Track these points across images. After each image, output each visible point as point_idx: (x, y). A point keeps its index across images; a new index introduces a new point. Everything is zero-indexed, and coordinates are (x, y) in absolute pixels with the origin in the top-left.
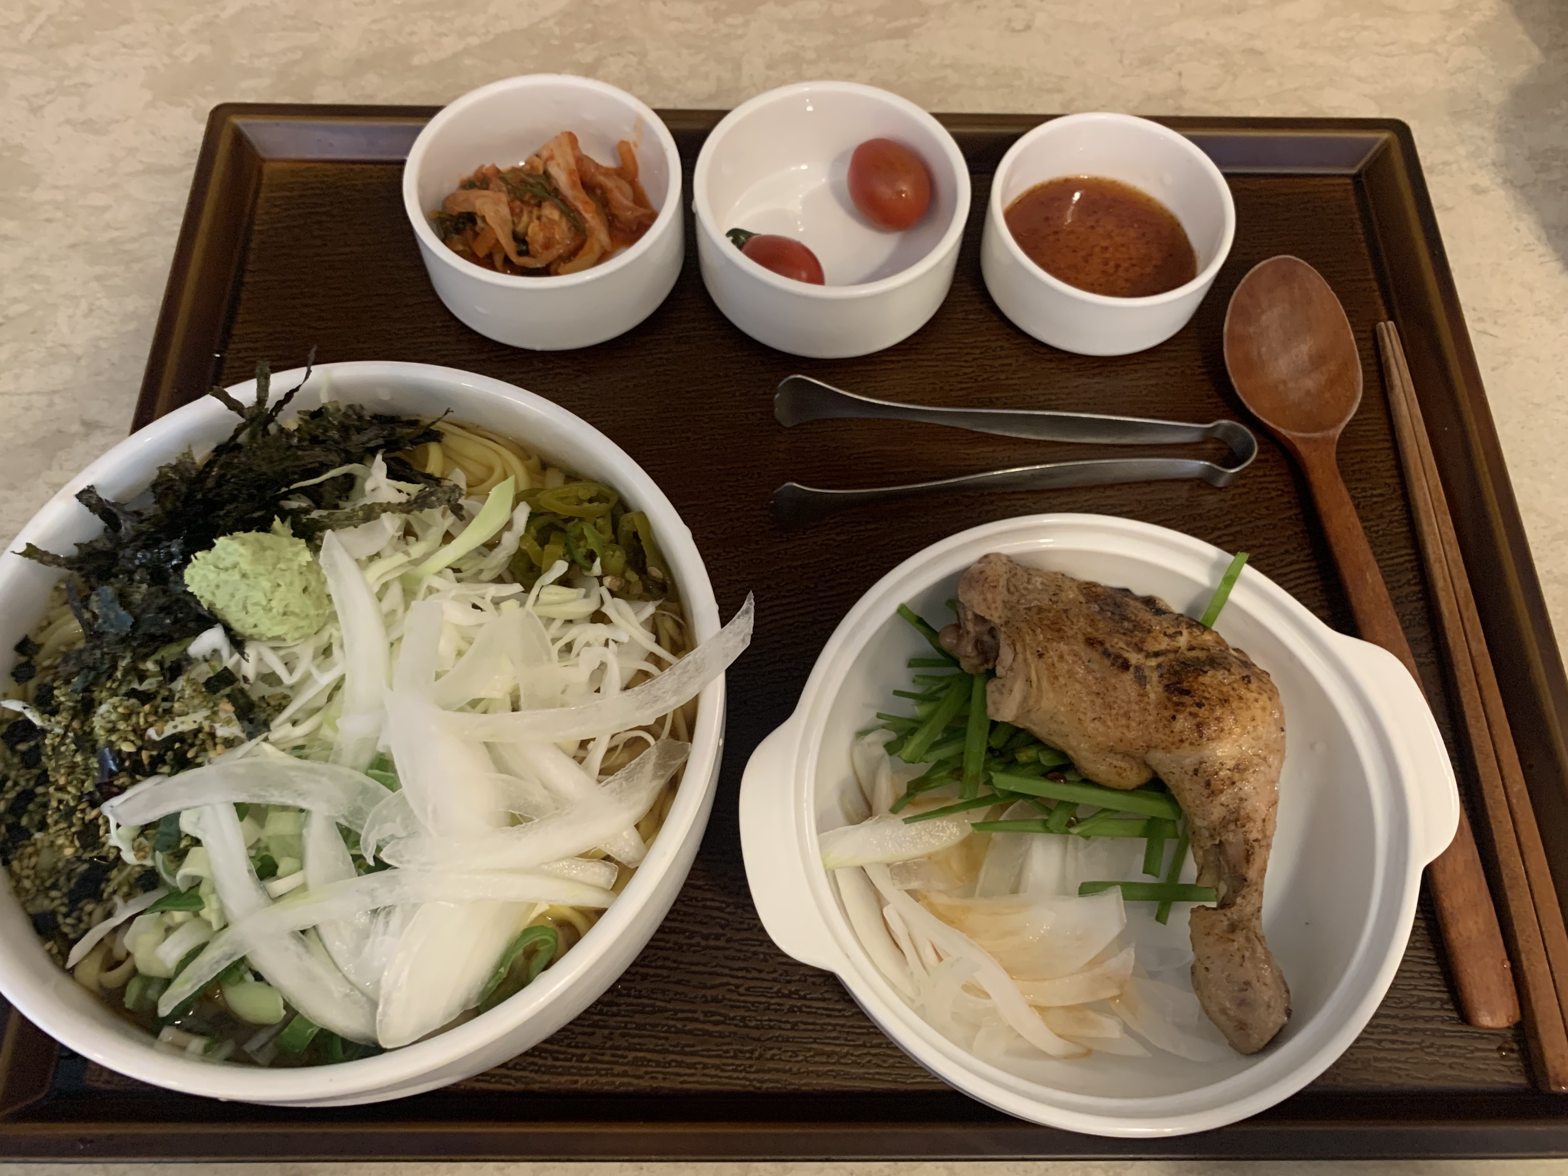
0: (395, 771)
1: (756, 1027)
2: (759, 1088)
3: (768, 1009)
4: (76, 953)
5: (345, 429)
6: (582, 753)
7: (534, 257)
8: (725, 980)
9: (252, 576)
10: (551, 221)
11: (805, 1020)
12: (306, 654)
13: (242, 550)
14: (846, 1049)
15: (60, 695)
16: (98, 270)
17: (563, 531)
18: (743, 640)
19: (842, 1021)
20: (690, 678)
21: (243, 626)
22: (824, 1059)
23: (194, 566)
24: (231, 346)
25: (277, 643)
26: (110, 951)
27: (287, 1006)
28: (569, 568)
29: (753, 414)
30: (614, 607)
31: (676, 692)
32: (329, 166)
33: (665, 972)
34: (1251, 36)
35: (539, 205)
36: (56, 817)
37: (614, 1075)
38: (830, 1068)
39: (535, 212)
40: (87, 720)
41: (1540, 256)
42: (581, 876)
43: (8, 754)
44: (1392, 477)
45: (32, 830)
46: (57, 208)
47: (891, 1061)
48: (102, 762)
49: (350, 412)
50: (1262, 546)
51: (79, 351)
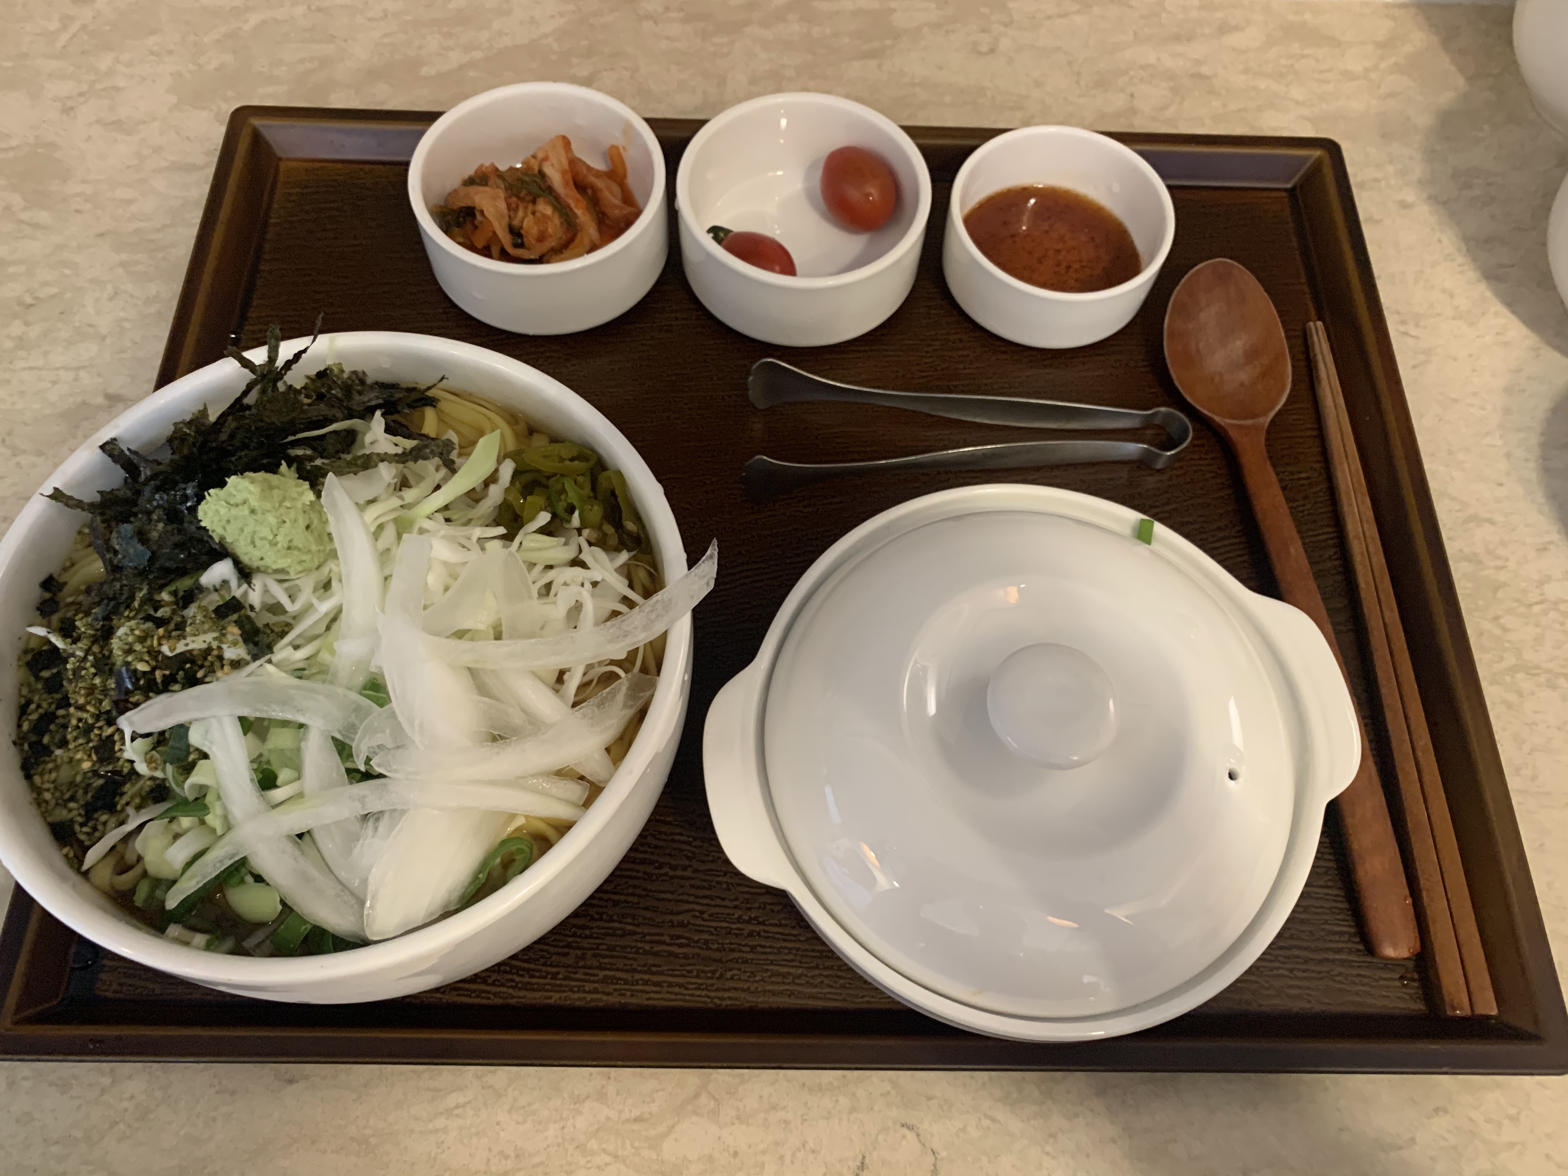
0: (387, 693)
1: (718, 950)
2: (721, 1005)
3: (730, 933)
4: (92, 856)
5: (347, 388)
6: (558, 686)
7: (529, 249)
8: (691, 906)
9: (260, 512)
10: (544, 216)
11: (763, 944)
12: (307, 585)
13: (252, 487)
14: (800, 971)
15: (80, 625)
16: (124, 257)
17: (547, 487)
18: (708, 584)
19: (798, 945)
20: (658, 616)
21: (250, 559)
22: (780, 980)
23: (207, 503)
24: (247, 328)
25: (282, 576)
26: (122, 858)
27: (283, 903)
28: (552, 518)
29: (730, 396)
30: (590, 554)
31: (646, 628)
32: (340, 165)
33: (635, 900)
34: (1198, 62)
35: (534, 202)
36: (75, 734)
37: (585, 992)
38: (786, 987)
39: (531, 207)
40: (107, 644)
41: (1460, 266)
42: (554, 791)
43: (32, 679)
44: (1318, 462)
45: (52, 748)
46: (86, 201)
47: (842, 981)
48: (120, 683)
49: (354, 377)
50: (1195, 522)
51: (104, 331)
